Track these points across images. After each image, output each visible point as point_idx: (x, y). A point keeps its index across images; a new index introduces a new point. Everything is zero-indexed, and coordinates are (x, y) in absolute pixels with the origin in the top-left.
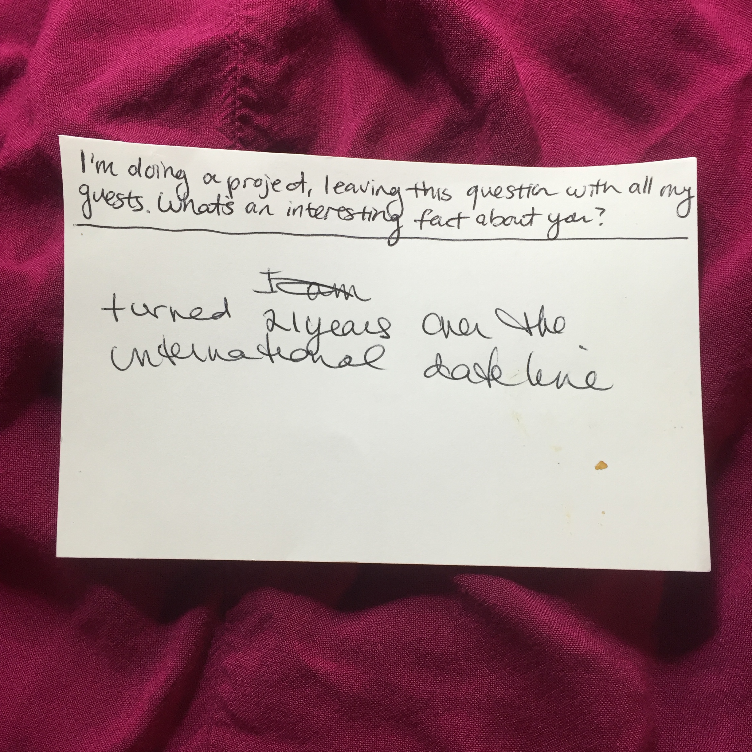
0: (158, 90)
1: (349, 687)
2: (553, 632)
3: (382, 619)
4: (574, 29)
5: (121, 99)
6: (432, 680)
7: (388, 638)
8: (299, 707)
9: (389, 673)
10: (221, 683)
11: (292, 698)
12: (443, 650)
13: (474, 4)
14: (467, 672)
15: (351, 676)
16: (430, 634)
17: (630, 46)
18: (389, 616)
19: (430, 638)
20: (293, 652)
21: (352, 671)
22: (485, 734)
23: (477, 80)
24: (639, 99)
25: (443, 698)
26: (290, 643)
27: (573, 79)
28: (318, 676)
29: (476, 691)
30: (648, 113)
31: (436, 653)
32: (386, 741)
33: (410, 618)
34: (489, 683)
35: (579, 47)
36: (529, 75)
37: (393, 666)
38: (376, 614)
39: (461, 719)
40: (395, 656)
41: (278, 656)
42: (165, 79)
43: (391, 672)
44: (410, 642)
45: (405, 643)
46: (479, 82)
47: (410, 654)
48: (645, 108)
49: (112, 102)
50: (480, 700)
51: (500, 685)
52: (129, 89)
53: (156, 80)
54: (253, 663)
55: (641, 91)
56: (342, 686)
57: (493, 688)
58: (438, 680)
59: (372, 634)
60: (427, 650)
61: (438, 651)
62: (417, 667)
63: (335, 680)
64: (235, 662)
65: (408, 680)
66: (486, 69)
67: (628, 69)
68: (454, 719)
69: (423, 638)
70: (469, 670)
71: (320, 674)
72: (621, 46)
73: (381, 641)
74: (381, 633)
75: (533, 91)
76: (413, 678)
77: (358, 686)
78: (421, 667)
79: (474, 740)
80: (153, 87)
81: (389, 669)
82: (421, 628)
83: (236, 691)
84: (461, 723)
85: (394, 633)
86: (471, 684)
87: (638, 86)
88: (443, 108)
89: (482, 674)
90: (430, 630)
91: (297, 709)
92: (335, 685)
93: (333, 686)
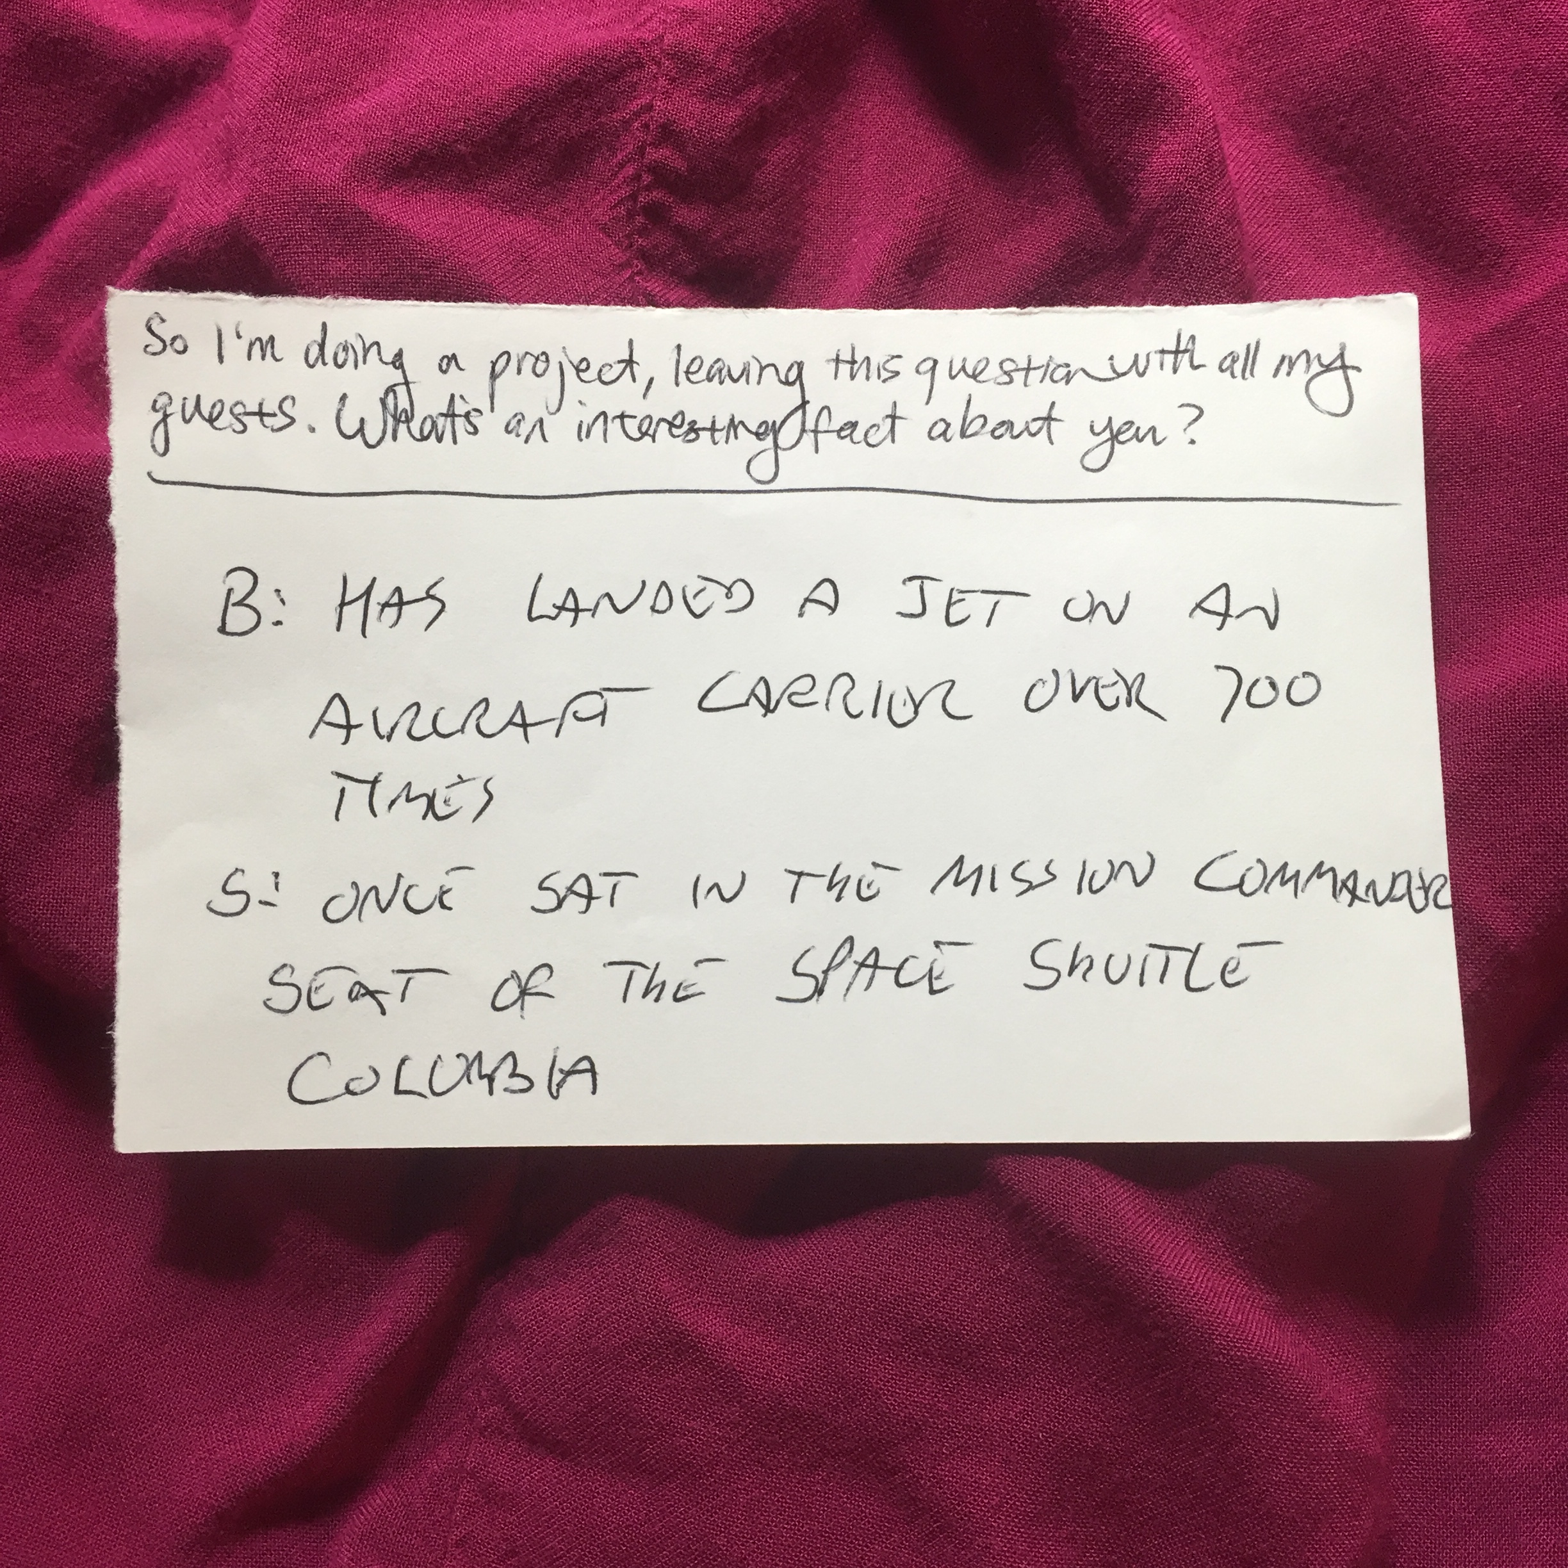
0: (488, 132)
1: (763, 1378)
2: (1196, 1305)
3: (841, 1248)
4: (1351, 76)
5: (413, 142)
6: (933, 1384)
7: (851, 1288)
8: (657, 1409)
9: (847, 1359)
10: (498, 1348)
11: (644, 1387)
12: (962, 1325)
13: (1151, 8)
14: (1008, 1376)
15: (769, 1357)
16: (937, 1290)
17: (1464, 120)
18: (856, 1243)
19: (936, 1297)
20: (655, 1295)
21: (772, 1347)
22: (1035, 1509)
23: (1139, 165)
24: (1475, 229)
25: (953, 1422)
26: (652, 1277)
27: (1340, 177)
28: (702, 1347)
29: (1024, 1418)
30: (1491, 261)
31: (947, 1330)
32: (829, 1498)
33: (899, 1251)
34: (1052, 1404)
35: (1358, 113)
36: (1247, 164)
37: (856, 1345)
38: (830, 1236)
39: (987, 1471)
40: (862, 1325)
41: (624, 1301)
42: (505, 112)
43: (851, 1356)
44: (895, 1300)
45: (883, 1301)
46: (1142, 170)
47: (893, 1325)
48: (1485, 250)
49: (393, 147)
50: (1031, 1437)
51: (1075, 1410)
52: (431, 125)
53: (487, 113)
54: (570, 1311)
55: (1480, 213)
56: (748, 1374)
57: (1060, 1415)
58: (947, 1386)
59: (819, 1275)
60: (928, 1321)
61: (950, 1327)
62: (906, 1352)
63: (735, 1361)
64: (533, 1308)
65: (885, 1377)
66: (1160, 144)
67: (1456, 168)
68: (972, 1468)
69: (922, 1294)
70: (1012, 1373)
71: (706, 1344)
72: (1446, 119)
73: (835, 1292)
74: (837, 1275)
75: (1251, 197)
76: (896, 1375)
77: (782, 1379)
78: (913, 1354)
79: (1010, 1516)
80: (479, 126)
81: (848, 1351)
82: (919, 1273)
83: (531, 1366)
84: (986, 1479)
85: (863, 1279)
86: (1013, 1403)
87: (1475, 202)
88: (1065, 220)
89: (1038, 1383)
90: (937, 1281)
91: (653, 1411)
92: (734, 1370)
93: (729, 1372)
